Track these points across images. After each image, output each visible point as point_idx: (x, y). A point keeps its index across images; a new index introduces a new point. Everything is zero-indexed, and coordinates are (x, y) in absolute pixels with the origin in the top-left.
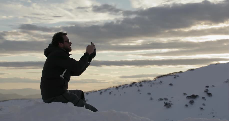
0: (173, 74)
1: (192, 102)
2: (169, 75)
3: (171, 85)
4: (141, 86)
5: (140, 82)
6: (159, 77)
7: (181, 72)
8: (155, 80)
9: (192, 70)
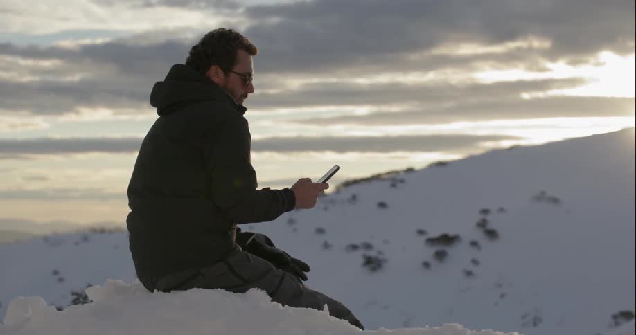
0: (388, 173)
1: (441, 256)
2: (377, 178)
3: (382, 205)
6: (348, 184)
7: (410, 170)
8: (338, 191)
9: (441, 164)
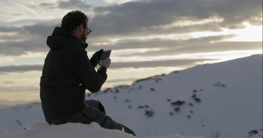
0: (155, 76)
1: (177, 110)
2: (150, 78)
3: (152, 89)
4: (117, 91)
5: (116, 88)
6: (138, 81)
7: (163, 75)
8: (134, 84)
9: (176, 72)
